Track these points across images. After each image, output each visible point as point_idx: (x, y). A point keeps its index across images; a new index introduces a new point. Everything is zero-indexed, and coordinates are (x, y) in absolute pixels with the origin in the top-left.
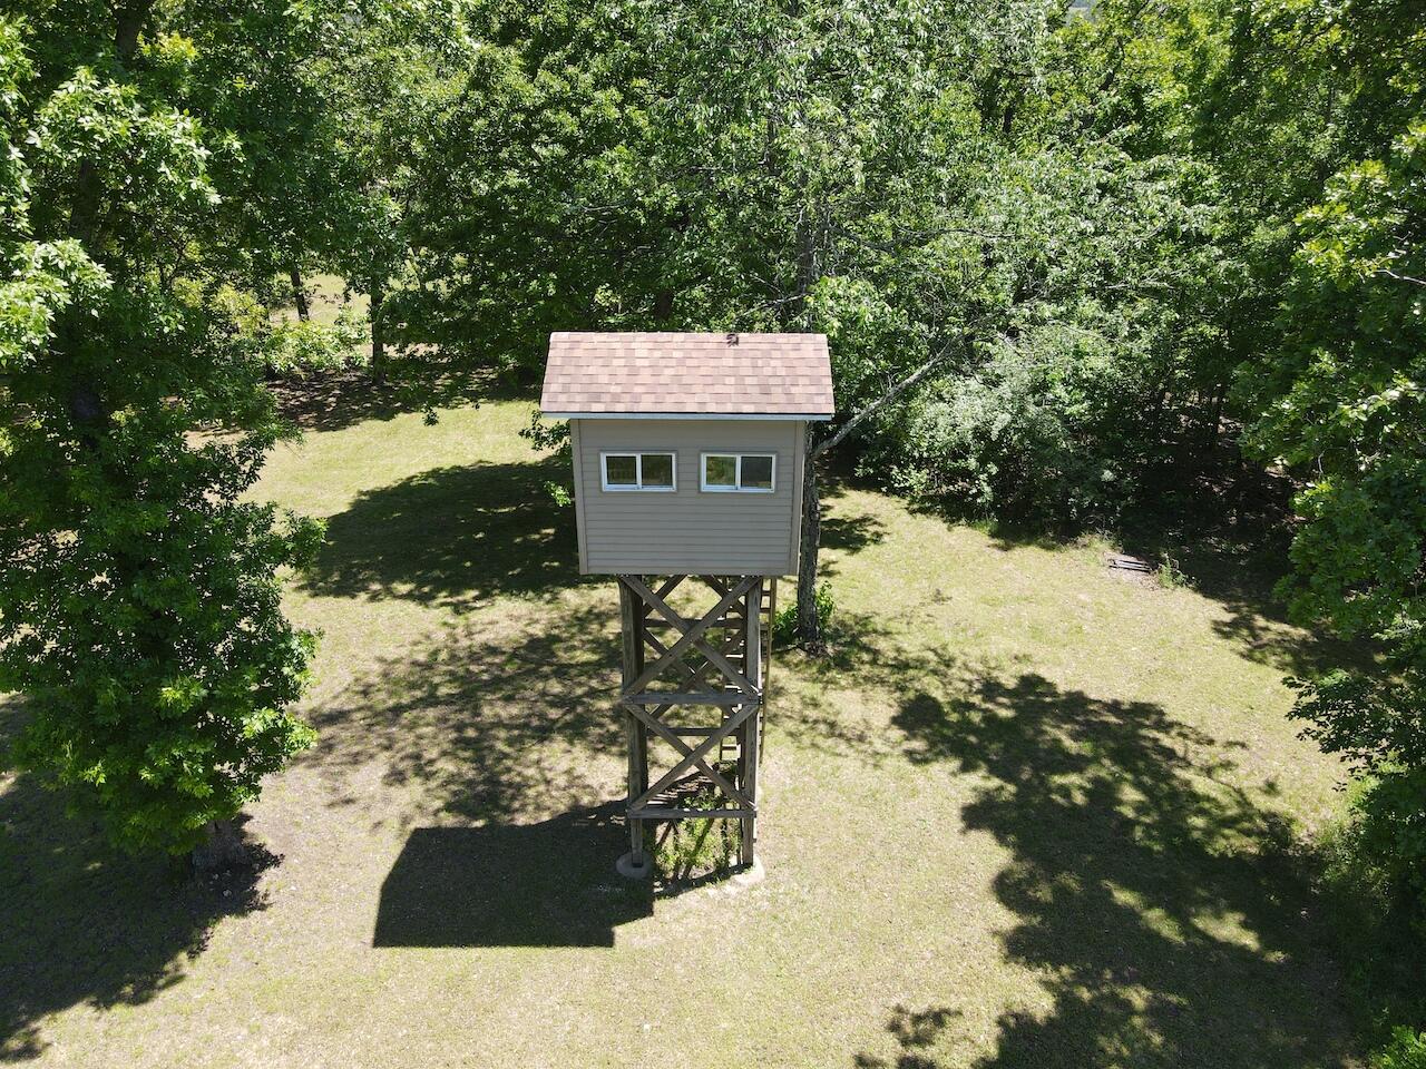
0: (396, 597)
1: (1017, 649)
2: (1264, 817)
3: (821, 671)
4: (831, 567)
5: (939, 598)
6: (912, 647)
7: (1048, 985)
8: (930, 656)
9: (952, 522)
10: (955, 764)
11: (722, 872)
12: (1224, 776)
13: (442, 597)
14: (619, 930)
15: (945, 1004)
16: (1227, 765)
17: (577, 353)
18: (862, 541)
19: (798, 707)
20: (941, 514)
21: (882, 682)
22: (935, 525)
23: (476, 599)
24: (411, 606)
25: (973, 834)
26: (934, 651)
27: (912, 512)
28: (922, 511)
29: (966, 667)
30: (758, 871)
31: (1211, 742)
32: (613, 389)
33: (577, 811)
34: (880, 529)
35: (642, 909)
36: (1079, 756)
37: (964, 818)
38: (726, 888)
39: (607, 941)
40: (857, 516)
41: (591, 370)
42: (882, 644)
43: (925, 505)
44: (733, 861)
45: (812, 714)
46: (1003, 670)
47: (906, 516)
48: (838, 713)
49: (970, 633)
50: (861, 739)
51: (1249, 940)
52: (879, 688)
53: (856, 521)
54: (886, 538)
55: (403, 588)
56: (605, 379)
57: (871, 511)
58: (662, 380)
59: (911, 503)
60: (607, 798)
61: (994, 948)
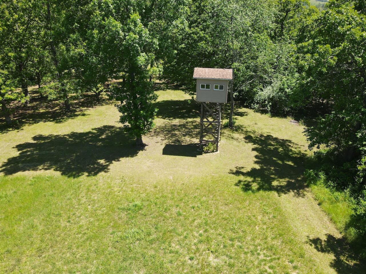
0: (159, 118)
1: (268, 131)
2: (302, 153)
3: (232, 131)
4: (237, 118)
5: (256, 124)
6: (249, 130)
7: (260, 166)
8: (252, 131)
9: (262, 114)
10: (253, 144)
11: (213, 151)
12: (298, 149)
13: (167, 118)
14: (197, 156)
15: (244, 167)
16: (300, 148)
17: (198, 70)
18: (244, 115)
19: (227, 135)
20: (260, 112)
21: (243, 133)
22: (259, 114)
23: (173, 119)
24: (162, 119)
25: (253, 151)
26: (253, 131)
27: (255, 112)
28: (257, 112)
29: (258, 133)
30: (218, 152)
31: (298, 145)
32: (203, 75)
33: (191, 144)
34: (248, 114)
35: (201, 154)
36: (274, 145)
37: (252, 150)
38: (214, 153)
39: (196, 157)
40: (244, 112)
41: (200, 73)
42: (244, 129)
43: (257, 111)
44: (215, 151)
45: (229, 136)
46: (265, 134)
47: (253, 112)
48: (234, 136)
49: (260, 129)
50: (237, 139)
51: (292, 164)
52: (242, 134)
53: (243, 112)
54: (248, 115)
55: (161, 117)
56: (202, 74)
57: (246, 111)
58: (209, 74)
59: (255, 110)
60: (196, 143)
61: (253, 162)
